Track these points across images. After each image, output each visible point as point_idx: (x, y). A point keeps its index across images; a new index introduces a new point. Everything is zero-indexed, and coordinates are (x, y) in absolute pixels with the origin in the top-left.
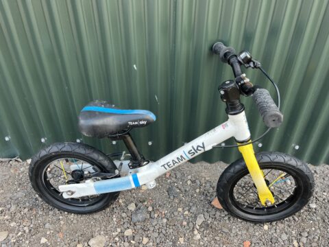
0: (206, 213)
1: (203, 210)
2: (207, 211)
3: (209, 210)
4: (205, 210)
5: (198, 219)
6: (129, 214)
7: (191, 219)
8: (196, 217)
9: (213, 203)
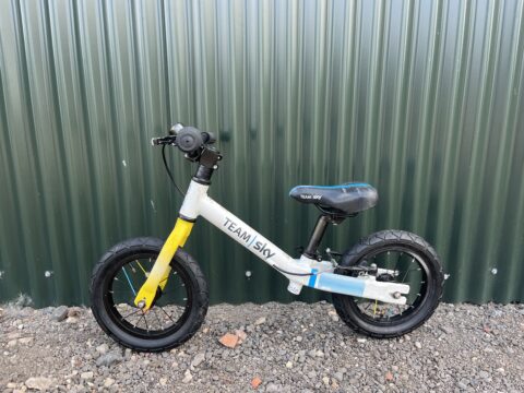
5: (196, 358)
6: (95, 356)
7: (185, 360)
8: (193, 358)
9: (220, 340)
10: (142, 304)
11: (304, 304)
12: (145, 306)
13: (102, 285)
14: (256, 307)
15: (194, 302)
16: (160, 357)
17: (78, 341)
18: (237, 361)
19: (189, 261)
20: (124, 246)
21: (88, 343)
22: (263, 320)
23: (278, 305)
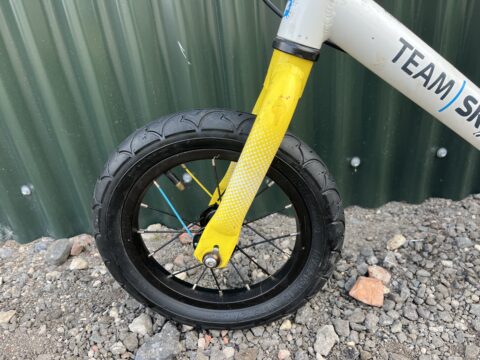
0: (339, 322)
1: (330, 314)
2: (342, 317)
3: (347, 312)
4: (336, 312)
5: (320, 338)
6: (131, 344)
7: (299, 342)
8: (313, 335)
9: (352, 293)
10: (211, 261)
11: (449, 202)
12: (219, 261)
13: (118, 222)
14: (369, 214)
15: (316, 241)
16: (249, 336)
17: (93, 310)
18: (403, 337)
19: (307, 157)
20: (150, 137)
21: (113, 313)
22: (400, 240)
23: (406, 208)
